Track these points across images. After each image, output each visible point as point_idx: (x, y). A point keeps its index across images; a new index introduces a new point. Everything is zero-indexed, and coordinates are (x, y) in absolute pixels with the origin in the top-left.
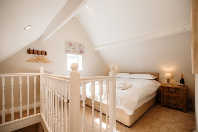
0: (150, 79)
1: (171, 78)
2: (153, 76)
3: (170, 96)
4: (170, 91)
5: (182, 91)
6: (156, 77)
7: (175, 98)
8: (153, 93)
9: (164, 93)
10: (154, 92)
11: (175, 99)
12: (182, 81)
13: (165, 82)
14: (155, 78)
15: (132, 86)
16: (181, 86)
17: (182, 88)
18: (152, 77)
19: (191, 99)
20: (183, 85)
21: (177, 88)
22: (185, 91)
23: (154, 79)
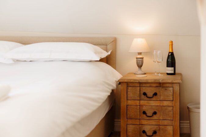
0: (91, 61)
1: (147, 53)
2: (98, 48)
3: (144, 108)
4: (145, 94)
5: (171, 89)
6: (109, 53)
7: (155, 113)
8: (94, 108)
9: (130, 102)
10: (99, 104)
11: (155, 117)
12: (171, 61)
13: (132, 65)
14: (105, 54)
15: (10, 94)
16: (168, 74)
17: (170, 81)
18: (96, 53)
19: (188, 108)
20: (173, 72)
21: (161, 81)
22: (177, 88)
23: (101, 60)
